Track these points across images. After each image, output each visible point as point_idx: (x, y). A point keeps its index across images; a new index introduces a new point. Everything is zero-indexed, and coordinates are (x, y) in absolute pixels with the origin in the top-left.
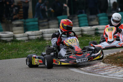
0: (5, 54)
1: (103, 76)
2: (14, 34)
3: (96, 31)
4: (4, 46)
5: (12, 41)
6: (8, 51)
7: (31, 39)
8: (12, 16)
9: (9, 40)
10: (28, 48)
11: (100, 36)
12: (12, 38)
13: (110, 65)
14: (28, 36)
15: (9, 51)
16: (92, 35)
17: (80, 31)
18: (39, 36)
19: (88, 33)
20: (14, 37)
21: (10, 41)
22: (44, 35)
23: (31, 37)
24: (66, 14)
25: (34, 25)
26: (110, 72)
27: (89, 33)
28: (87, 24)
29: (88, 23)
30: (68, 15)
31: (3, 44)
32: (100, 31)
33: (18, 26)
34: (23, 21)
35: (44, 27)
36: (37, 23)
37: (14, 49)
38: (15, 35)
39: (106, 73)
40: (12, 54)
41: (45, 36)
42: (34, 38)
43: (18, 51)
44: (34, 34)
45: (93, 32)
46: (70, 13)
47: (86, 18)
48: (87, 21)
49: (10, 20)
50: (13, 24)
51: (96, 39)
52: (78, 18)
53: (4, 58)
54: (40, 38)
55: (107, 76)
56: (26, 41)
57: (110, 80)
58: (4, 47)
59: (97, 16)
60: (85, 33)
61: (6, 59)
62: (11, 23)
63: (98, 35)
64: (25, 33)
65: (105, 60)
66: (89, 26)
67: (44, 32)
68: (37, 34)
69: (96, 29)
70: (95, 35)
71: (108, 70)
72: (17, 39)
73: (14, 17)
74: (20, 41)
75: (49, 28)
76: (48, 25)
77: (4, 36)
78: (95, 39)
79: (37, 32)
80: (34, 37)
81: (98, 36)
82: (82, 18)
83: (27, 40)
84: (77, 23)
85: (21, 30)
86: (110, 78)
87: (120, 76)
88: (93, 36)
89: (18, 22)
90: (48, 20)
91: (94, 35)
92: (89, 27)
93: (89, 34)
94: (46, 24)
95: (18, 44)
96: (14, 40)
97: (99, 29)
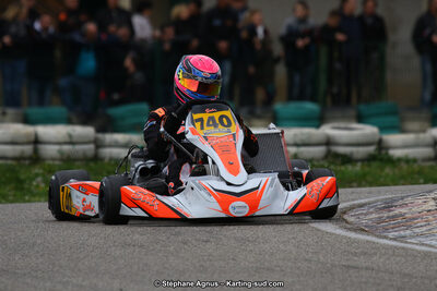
5: (370, 159)
9: (359, 156)
12: (371, 149)
14: (435, 143)
20: (380, 144)
21: (363, 160)
38: (384, 137)
64: (424, 131)
72: (392, 152)
77: (344, 140)
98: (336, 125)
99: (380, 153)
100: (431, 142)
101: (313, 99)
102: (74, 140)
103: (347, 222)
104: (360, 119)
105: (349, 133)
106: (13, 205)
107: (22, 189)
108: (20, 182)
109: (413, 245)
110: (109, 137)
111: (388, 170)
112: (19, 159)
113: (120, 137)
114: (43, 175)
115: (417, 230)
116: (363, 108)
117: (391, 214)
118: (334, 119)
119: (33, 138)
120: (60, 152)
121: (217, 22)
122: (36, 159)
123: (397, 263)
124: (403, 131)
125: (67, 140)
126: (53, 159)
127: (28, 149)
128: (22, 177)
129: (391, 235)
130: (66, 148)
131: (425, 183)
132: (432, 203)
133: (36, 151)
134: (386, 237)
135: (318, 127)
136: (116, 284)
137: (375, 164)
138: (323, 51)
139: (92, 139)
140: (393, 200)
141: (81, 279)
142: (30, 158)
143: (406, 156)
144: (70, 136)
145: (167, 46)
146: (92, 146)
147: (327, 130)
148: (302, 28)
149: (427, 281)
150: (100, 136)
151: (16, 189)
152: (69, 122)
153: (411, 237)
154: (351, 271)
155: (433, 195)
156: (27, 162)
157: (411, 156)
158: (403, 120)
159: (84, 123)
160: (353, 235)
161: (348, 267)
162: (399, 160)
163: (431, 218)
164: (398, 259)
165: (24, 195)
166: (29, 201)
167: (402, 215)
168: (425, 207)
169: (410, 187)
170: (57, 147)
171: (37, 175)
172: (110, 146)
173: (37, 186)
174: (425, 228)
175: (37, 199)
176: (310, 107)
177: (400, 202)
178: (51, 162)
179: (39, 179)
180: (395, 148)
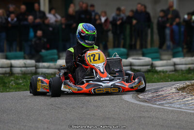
5: (148, 71)
7: (179, 70)
9: (144, 70)
12: (149, 67)
14: (175, 64)
20: (152, 65)
21: (145, 72)
23: (179, 67)
38: (154, 62)
42: (183, 69)
44: (184, 63)
54: (192, 68)
56: (169, 73)
64: (170, 59)
68: (188, 63)
72: (157, 68)
77: (137, 64)
79: (189, 59)
80: (183, 67)
83: (172, 71)
98: (134, 57)
99: (152, 69)
100: (173, 64)
101: (124, 47)
102: (27, 66)
103: (140, 98)
104: (144, 55)
105: (139, 61)
106: (3, 93)
107: (6, 86)
108: (5, 83)
109: (167, 107)
110: (41, 64)
111: (155, 76)
112: (4, 74)
113: (45, 64)
114: (14, 80)
115: (168, 101)
116: (144, 50)
117: (157, 94)
118: (133, 55)
119: (10, 65)
120: (21, 70)
121: (83, 16)
122: (11, 74)
123: (160, 115)
124: (161, 60)
125: (24, 66)
126: (18, 74)
127: (8, 70)
128: (6, 81)
129: (157, 103)
130: (23, 69)
131: (171, 81)
132: (174, 89)
133: (11, 70)
134: (156, 104)
135: (126, 58)
136: (46, 126)
137: (150, 74)
138: (128, 27)
139: (34, 65)
140: (158, 89)
141: (31, 124)
142: (9, 73)
143: (163, 70)
144: (25, 64)
145: (64, 26)
146: (34, 68)
147: (130, 60)
148: (118, 18)
149: (173, 122)
150: (37, 64)
151: (3, 86)
152: (24, 58)
153: (166, 104)
154: (142, 119)
155: (174, 86)
156: (8, 75)
157: (165, 70)
158: (161, 55)
159: (31, 58)
160: (142, 103)
161: (141, 117)
162: (160, 72)
163: (174, 96)
164: (161, 113)
165: (7, 89)
166: (9, 91)
167: (162, 95)
168: (171, 91)
169: (165, 83)
170: (20, 69)
171: (12, 80)
172: (42, 68)
173: (12, 85)
174: (171, 100)
175: (12, 90)
176: (123, 50)
177: (161, 89)
178: (17, 75)
179: (13, 82)
180: (158, 67)
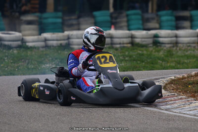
0: (7, 67)
1: (163, 111)
2: (23, 35)
3: (156, 39)
4: (7, 54)
6: (12, 63)
7: (50, 46)
8: (21, 8)
9: (14, 46)
10: (45, 59)
11: (161, 46)
13: (176, 94)
14: (46, 40)
15: (14, 63)
16: (149, 44)
17: (129, 37)
18: (64, 42)
19: (141, 41)
21: (16, 48)
22: (71, 40)
23: (50, 43)
24: (108, 9)
25: (54, 23)
26: (176, 105)
27: (144, 41)
28: (141, 27)
29: (143, 24)
30: (112, 10)
31: (4, 51)
32: (161, 40)
33: (30, 23)
34: (38, 16)
35: (71, 27)
36: (60, 20)
37: (22, 59)
38: (24, 37)
39: (168, 107)
40: (18, 67)
41: (73, 42)
42: (55, 45)
43: (28, 64)
44: (55, 39)
45: (150, 41)
46: (115, 6)
47: (139, 17)
48: (141, 22)
49: (17, 14)
50: (22, 20)
51: (154, 51)
52: (127, 16)
53: (5, 73)
54: (64, 44)
55: (170, 111)
56: (41, 49)
57: (174, 119)
58: (6, 56)
59: (157, 15)
60: (137, 40)
61: (8, 75)
62: (18, 18)
63: (158, 44)
65: (169, 86)
66: (145, 29)
67: (72, 35)
68: (59, 38)
69: (156, 36)
70: (154, 45)
71: (172, 102)
72: (27, 44)
73: (24, 8)
74: (31, 48)
75: (79, 29)
76: (79, 24)
77: (8, 39)
78: (152, 51)
79: (60, 35)
80: (54, 43)
81: (157, 46)
82: (133, 17)
83: (43, 47)
84: (125, 24)
85: (34, 30)
86: (175, 116)
87: (191, 112)
88: (150, 47)
89: (29, 18)
90: (79, 17)
91: (151, 45)
92: (144, 32)
93: (144, 43)
94: (74, 22)
95: (29, 53)
96: (23, 45)
97: (160, 35)
100: (44, 39)
143: (34, 46)
180: (29, 42)
